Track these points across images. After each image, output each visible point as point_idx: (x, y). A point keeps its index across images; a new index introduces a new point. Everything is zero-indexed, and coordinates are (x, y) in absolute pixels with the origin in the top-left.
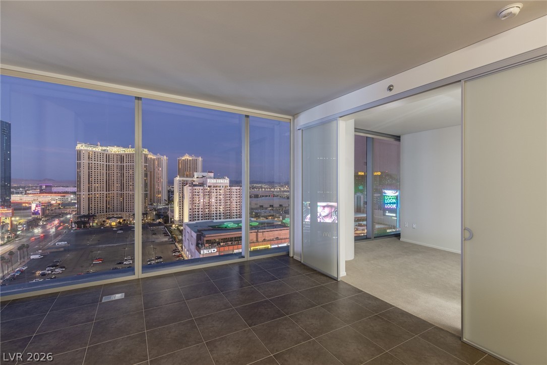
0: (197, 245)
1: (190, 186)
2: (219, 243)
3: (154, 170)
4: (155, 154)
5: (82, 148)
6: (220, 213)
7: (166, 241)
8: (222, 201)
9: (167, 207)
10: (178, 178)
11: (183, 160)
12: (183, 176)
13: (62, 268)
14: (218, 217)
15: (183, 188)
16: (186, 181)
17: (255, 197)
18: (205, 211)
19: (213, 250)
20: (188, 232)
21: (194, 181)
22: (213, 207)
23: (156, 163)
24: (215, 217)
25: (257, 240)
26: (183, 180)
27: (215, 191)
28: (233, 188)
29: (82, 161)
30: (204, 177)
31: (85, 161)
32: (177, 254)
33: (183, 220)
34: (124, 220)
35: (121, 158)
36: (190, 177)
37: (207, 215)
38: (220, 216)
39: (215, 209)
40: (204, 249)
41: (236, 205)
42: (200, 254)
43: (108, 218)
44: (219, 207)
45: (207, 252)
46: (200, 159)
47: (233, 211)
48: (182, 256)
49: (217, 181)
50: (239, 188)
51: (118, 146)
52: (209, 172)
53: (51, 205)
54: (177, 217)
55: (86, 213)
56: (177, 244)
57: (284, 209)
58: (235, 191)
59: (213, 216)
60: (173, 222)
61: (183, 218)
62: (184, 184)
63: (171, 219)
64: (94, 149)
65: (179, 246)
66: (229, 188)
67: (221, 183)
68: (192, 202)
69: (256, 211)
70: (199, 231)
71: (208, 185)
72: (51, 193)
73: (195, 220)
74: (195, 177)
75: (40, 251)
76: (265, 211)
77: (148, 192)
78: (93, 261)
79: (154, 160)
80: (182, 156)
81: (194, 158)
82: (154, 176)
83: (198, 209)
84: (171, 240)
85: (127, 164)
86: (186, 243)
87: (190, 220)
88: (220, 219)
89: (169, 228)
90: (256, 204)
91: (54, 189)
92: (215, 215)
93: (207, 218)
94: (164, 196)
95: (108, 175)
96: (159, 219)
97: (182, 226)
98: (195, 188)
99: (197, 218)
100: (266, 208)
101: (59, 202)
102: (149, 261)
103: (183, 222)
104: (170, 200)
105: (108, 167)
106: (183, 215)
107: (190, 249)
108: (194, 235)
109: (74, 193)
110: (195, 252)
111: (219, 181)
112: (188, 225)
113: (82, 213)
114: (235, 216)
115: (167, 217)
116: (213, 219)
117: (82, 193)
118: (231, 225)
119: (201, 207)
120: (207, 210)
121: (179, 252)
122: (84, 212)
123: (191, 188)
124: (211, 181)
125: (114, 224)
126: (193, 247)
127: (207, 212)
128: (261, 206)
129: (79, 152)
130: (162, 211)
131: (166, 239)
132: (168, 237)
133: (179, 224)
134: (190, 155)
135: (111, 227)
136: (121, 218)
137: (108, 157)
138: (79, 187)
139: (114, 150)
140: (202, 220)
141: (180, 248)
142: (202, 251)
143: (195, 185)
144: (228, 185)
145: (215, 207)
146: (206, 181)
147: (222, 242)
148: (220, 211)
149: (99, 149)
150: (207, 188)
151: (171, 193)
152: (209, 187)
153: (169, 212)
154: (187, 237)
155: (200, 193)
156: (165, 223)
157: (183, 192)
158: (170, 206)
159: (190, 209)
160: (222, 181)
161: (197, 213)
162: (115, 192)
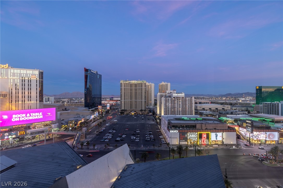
0: (168, 127)
1: (164, 97)
2: (179, 128)
3: (148, 90)
4: (149, 83)
5: (122, 82)
6: (179, 112)
7: (154, 124)
8: (181, 105)
9: (154, 107)
10: (159, 94)
11: (161, 85)
12: (161, 93)
13: (115, 130)
14: (179, 114)
15: (161, 98)
16: (163, 95)
17: (199, 104)
18: (172, 110)
19: (176, 131)
20: (163, 120)
21: (166, 95)
22: (176, 108)
23: (149, 87)
24: (177, 114)
25: (202, 128)
26: (161, 95)
27: (177, 100)
28: (187, 98)
29: (122, 87)
30: (171, 93)
31: (123, 87)
32: (158, 130)
33: (161, 114)
34: (137, 113)
35: (136, 85)
36: (164, 93)
37: (173, 112)
38: (179, 113)
39: (177, 109)
40: (172, 130)
41: (189, 107)
42: (170, 132)
43: (131, 111)
44: (179, 108)
45: (173, 132)
46: (169, 84)
47: (187, 111)
48: (161, 132)
49: (178, 95)
50: (190, 98)
51: (135, 80)
52: (174, 90)
53: (113, 105)
54: (158, 112)
55: (123, 109)
56: (158, 125)
57: (219, 111)
58: (188, 100)
59: (176, 113)
60: (156, 115)
61: (161, 113)
62: (161, 96)
63: (156, 113)
64: (126, 82)
65: (159, 127)
66: (184, 98)
67: (180, 96)
68: (166, 105)
69: (200, 111)
70: (169, 120)
71: (173, 97)
72: (113, 100)
73: (167, 114)
74: (167, 93)
75: (109, 123)
76: (206, 111)
77: (146, 100)
78: (125, 129)
79: (148, 85)
80: (160, 83)
81: (167, 83)
82: (148, 93)
83: (168, 109)
84: (156, 123)
85: (138, 88)
86: (162, 126)
87: (165, 114)
88: (180, 114)
89: (155, 117)
90: (200, 107)
91: (114, 99)
92: (177, 112)
93: (173, 114)
94: (153, 102)
95: (131, 93)
96: (151, 112)
97: (161, 117)
98: (167, 98)
99: (168, 114)
100: (207, 110)
101: (115, 104)
102: (147, 132)
103: (161, 115)
104: (156, 104)
105: (131, 89)
106: (161, 112)
107: (165, 130)
108: (167, 122)
109: (120, 100)
110: (167, 131)
111: (179, 95)
112: (163, 116)
113: (122, 109)
114: (188, 114)
115: (154, 112)
116: (176, 114)
117: (122, 100)
118: (186, 118)
119: (169, 108)
120: (173, 110)
121: (159, 129)
122: (123, 108)
123: (165, 98)
124: (175, 95)
125: (133, 114)
126: (166, 128)
127: (173, 111)
128: (204, 109)
129: (121, 84)
130: (152, 109)
131: (153, 123)
132: (155, 122)
133: (159, 116)
134: (165, 82)
135: (132, 115)
136: (136, 111)
137: (131, 85)
138: (121, 98)
139: (133, 82)
140: (170, 114)
141: (160, 128)
142: (170, 131)
143: (167, 97)
144: (184, 97)
145: (177, 108)
146: (173, 95)
147: (181, 127)
148: (179, 110)
149: (127, 82)
150: (173, 98)
151: (156, 100)
152: (174, 98)
153: (155, 110)
154: (163, 123)
155: (169, 101)
156: (153, 115)
157: (161, 100)
158: (155, 107)
159: (165, 109)
160: (181, 95)
161: (168, 111)
162: (134, 100)
